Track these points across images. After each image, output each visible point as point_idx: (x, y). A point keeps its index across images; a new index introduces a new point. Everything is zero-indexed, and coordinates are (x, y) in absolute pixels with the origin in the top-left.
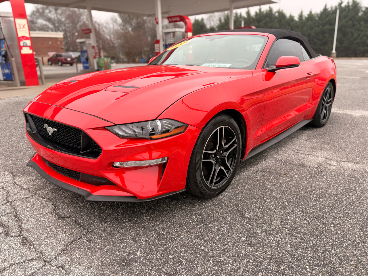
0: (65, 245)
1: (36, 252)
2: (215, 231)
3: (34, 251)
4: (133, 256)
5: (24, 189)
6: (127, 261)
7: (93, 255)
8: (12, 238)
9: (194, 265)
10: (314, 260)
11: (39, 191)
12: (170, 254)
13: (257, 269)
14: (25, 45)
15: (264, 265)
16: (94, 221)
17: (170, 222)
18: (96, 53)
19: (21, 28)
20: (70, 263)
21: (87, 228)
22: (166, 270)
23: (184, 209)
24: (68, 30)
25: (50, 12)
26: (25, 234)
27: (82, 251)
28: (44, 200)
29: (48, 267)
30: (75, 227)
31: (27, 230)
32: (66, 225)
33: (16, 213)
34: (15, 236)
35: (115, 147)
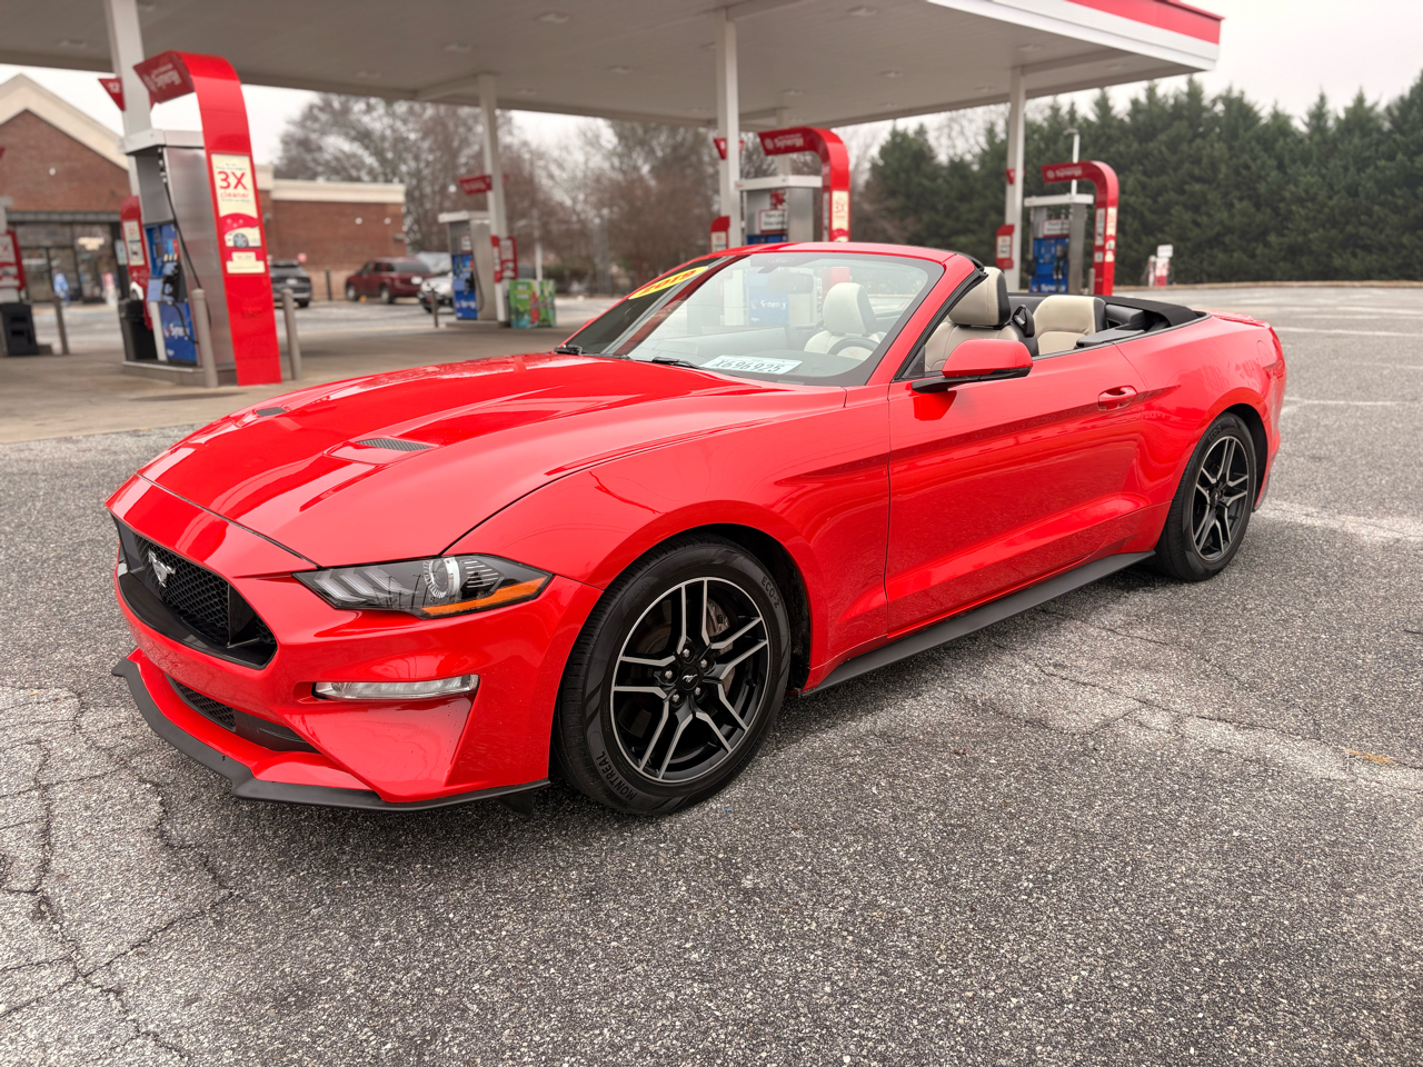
0: (149, 930)
1: (61, 942)
2: (617, 924)
3: (57, 939)
4: (329, 978)
5: (98, 748)
6: (305, 991)
7: (216, 967)
8: (11, 898)
9: (496, 1022)
10: (882, 1040)
11: (138, 759)
12: (443, 984)
13: (685, 1050)
14: (241, 243)
15: (712, 1043)
16: (263, 863)
17: (488, 886)
18: (503, 262)
19: (228, 186)
20: (142, 982)
21: (231, 884)
22: (407, 1029)
23: (552, 847)
24: (426, 172)
25: (370, 109)
26: (49, 887)
27: (190, 953)
28: (143, 786)
29: (80, 987)
30: (199, 879)
31: (60, 877)
32: (174, 871)
33: (48, 823)
34: (19, 892)
35: (317, 635)
